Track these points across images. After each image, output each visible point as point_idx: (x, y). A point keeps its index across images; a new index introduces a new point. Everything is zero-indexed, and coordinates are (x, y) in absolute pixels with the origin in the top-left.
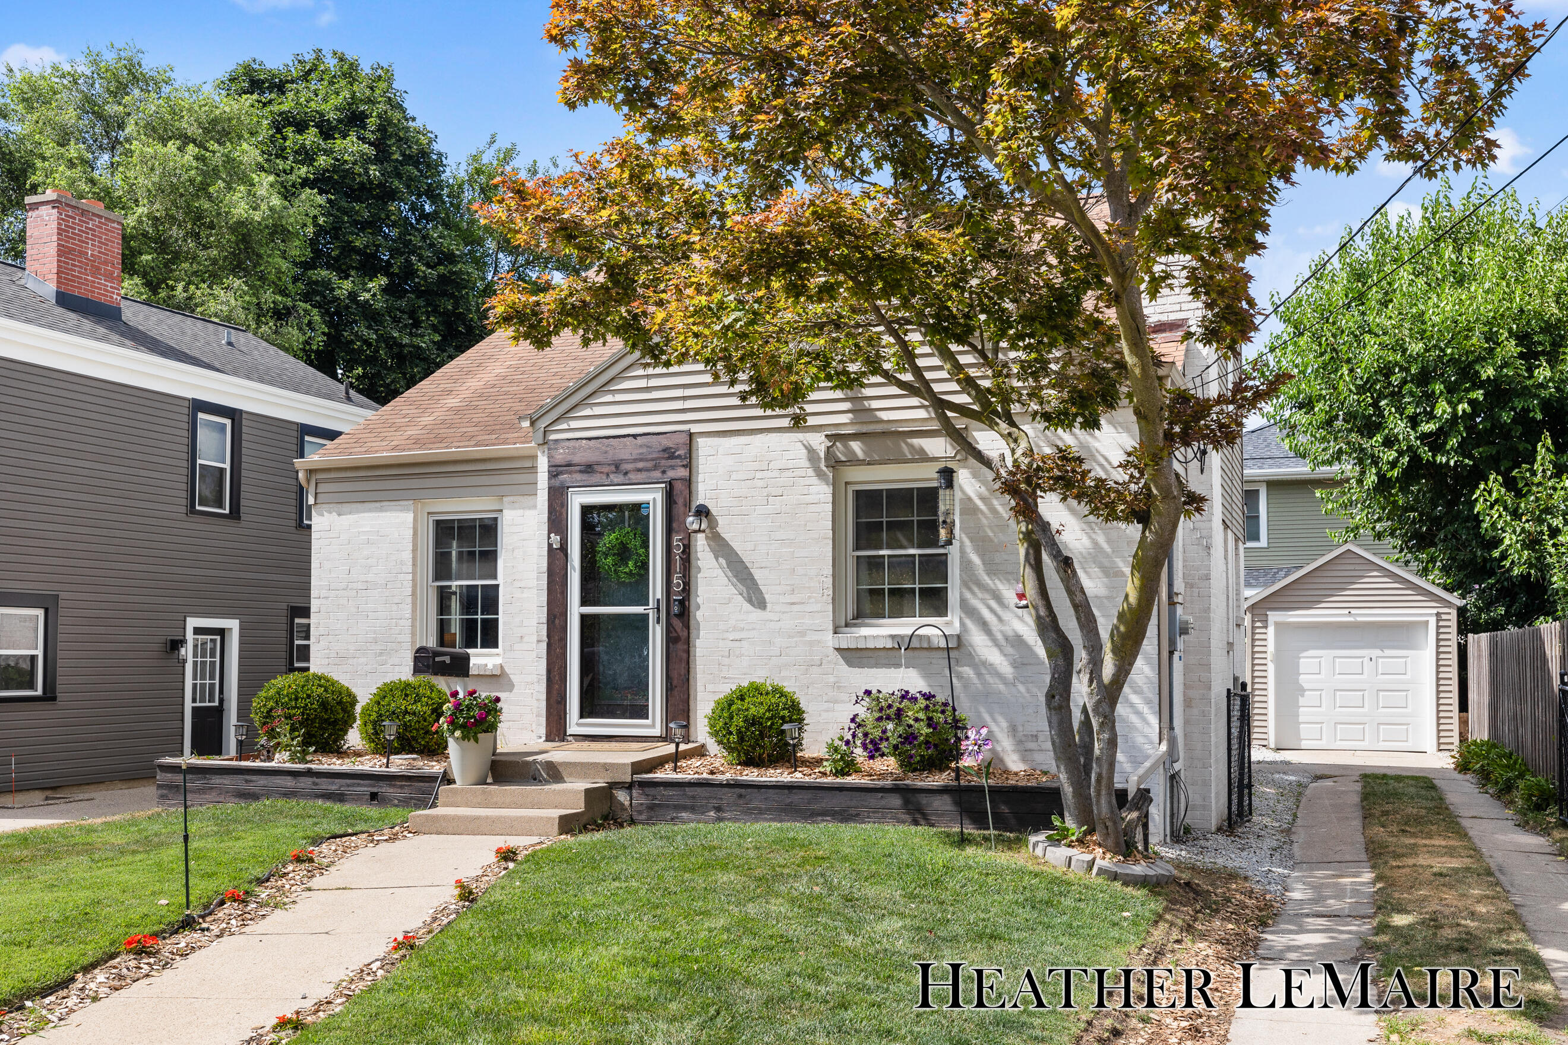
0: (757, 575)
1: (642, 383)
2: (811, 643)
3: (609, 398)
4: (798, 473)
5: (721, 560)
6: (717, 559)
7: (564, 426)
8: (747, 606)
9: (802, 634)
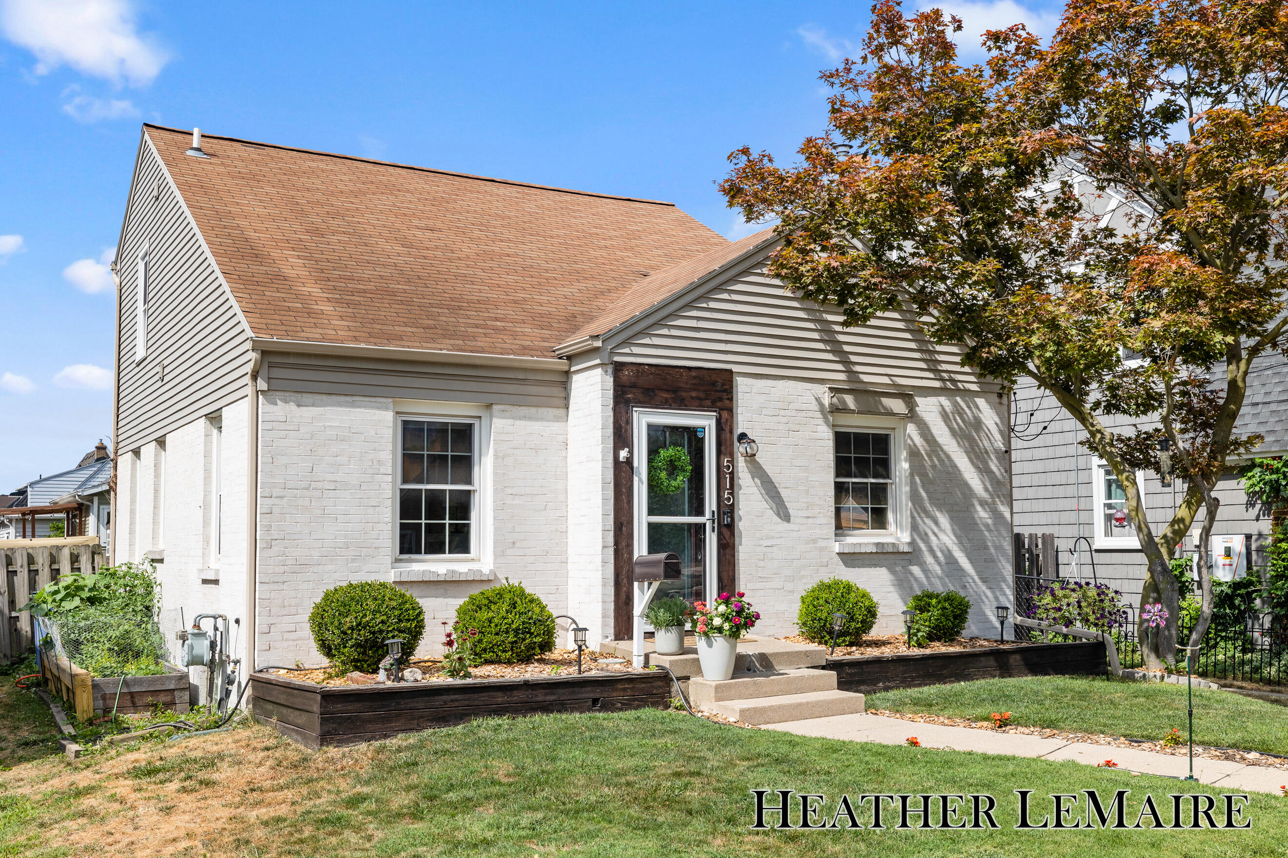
0: (784, 493)
1: (693, 323)
2: (822, 549)
3: (665, 331)
4: (810, 414)
5: (756, 479)
6: (753, 478)
7: (627, 350)
8: (776, 519)
9: (815, 541)
